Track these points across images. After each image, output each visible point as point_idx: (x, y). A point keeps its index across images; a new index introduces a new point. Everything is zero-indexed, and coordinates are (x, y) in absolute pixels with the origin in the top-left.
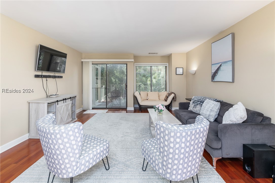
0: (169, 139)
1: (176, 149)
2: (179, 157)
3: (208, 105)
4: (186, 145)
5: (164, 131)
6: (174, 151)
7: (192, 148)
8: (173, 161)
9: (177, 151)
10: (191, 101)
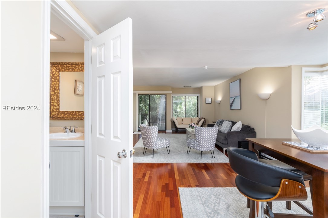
0: (201, 133)
1: (204, 136)
2: (205, 140)
3: (225, 124)
4: (208, 135)
5: (199, 130)
6: (203, 138)
7: (210, 137)
8: (202, 142)
9: (204, 138)
10: (215, 123)
